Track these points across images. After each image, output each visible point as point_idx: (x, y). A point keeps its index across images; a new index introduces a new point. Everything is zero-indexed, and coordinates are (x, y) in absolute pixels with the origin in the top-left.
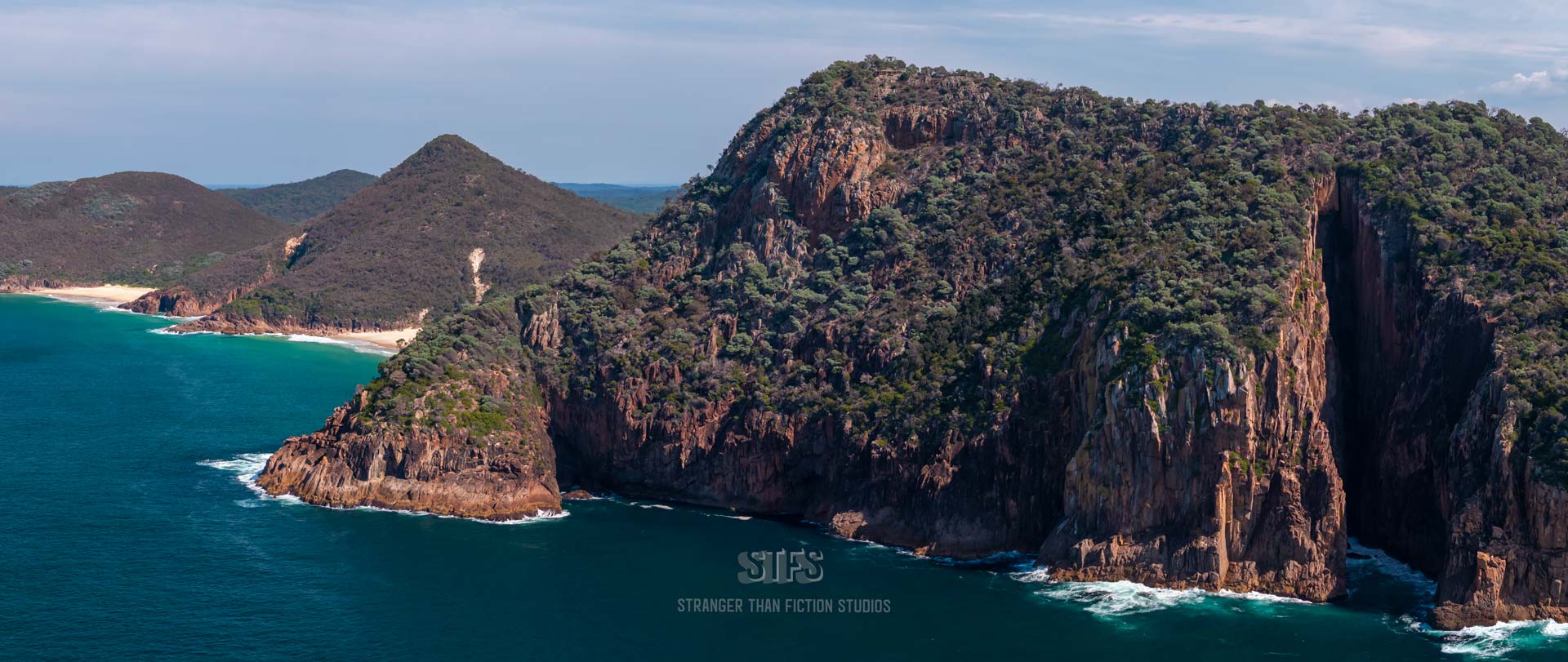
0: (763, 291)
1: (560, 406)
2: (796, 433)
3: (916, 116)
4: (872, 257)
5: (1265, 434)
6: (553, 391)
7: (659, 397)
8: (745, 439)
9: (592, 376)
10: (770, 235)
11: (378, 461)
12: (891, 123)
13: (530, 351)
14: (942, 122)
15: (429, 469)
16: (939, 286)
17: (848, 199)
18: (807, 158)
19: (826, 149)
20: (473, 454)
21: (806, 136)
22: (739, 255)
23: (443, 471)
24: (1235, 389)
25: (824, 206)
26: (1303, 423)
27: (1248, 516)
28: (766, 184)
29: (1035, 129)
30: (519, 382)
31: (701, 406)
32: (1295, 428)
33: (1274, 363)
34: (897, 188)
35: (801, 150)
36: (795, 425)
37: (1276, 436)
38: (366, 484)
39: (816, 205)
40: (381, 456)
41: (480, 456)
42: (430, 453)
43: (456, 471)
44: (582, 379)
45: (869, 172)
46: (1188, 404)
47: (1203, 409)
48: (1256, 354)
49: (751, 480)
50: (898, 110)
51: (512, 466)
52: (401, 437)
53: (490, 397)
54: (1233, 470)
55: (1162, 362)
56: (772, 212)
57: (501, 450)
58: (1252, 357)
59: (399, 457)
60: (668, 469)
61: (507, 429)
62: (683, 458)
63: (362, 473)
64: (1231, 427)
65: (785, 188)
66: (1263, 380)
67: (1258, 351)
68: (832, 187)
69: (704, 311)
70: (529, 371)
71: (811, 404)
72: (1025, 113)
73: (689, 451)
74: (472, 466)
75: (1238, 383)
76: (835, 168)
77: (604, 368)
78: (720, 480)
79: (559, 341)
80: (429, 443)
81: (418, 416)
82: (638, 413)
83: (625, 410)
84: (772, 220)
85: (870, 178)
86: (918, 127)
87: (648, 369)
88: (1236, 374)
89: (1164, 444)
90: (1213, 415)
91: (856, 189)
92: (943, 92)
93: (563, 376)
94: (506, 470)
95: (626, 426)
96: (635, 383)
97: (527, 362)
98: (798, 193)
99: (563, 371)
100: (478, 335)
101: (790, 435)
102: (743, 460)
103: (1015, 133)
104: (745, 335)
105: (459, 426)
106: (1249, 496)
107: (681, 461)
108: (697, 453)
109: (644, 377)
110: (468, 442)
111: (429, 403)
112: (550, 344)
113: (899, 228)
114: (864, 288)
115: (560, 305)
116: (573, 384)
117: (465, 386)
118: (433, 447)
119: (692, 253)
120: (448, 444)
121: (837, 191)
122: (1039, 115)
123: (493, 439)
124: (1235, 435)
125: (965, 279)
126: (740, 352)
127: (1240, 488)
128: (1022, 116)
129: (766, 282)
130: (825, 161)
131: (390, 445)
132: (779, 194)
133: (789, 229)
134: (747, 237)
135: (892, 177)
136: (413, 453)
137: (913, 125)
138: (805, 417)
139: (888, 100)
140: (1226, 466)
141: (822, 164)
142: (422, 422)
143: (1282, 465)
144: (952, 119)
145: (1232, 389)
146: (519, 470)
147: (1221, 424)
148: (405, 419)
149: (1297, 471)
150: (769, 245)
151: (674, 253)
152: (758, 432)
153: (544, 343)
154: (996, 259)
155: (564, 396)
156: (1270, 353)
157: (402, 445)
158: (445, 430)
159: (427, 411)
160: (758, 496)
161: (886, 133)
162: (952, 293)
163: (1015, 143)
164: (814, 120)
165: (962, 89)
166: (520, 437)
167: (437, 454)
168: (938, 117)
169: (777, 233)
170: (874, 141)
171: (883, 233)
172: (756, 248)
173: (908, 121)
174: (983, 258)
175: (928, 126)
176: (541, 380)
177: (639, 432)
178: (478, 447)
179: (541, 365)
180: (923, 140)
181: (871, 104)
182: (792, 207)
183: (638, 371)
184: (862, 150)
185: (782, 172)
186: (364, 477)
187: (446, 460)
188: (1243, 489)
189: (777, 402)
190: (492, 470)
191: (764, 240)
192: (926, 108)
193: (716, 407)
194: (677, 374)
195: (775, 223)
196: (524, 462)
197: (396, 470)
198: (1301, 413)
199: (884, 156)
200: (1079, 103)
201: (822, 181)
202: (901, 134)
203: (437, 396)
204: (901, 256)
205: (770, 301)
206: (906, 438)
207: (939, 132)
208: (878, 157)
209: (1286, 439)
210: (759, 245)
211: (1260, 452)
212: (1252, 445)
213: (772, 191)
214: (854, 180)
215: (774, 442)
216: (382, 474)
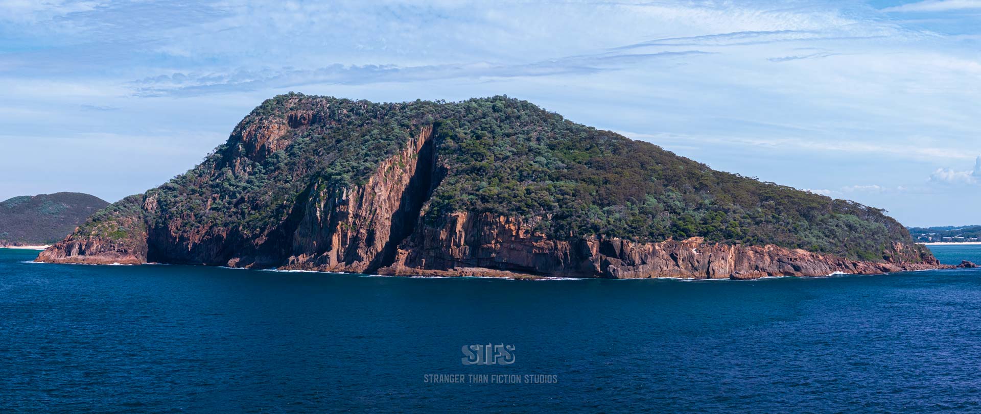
0: (230, 185)
1: (152, 231)
2: (227, 234)
3: (300, 115)
4: (269, 169)
5: (356, 216)
6: (150, 226)
7: (185, 225)
8: (210, 237)
9: (163, 219)
10: (237, 164)
11: (76, 249)
12: (290, 118)
13: (144, 212)
14: (310, 117)
15: (94, 252)
16: (287, 178)
17: (267, 148)
18: (254, 132)
19: (261, 128)
20: (111, 246)
21: (255, 124)
22: (225, 172)
23: (99, 252)
24: (346, 198)
25: (258, 151)
26: (373, 212)
27: (347, 246)
28: (238, 143)
29: (342, 117)
30: (136, 223)
31: (199, 227)
32: (370, 214)
33: (364, 190)
34: (287, 143)
35: (252, 129)
36: (227, 231)
37: (361, 216)
38: (70, 257)
39: (255, 152)
40: (77, 248)
41: (114, 247)
42: (95, 246)
43: (104, 252)
44: (160, 220)
45: (277, 137)
46: (330, 205)
47: (335, 206)
48: (358, 186)
49: (212, 253)
50: (293, 113)
51: (125, 250)
52: (85, 240)
53: (122, 226)
54: (342, 228)
55: (325, 190)
56: (239, 155)
57: (122, 245)
58: (356, 187)
59: (83, 248)
60: (185, 252)
61: (126, 238)
62: (189, 247)
63: (69, 253)
64: (343, 213)
65: (246, 145)
66: (359, 196)
67: (359, 186)
68: (262, 144)
69: (208, 193)
70: (142, 219)
71: (233, 223)
72: (339, 111)
73: (192, 244)
74: (110, 250)
75: (347, 196)
76: (263, 136)
77: (167, 216)
78: (201, 255)
79: (155, 208)
80: (95, 242)
81: (93, 233)
82: (176, 231)
83: (171, 230)
84: (239, 158)
85: (277, 140)
86: (300, 119)
87: (182, 215)
88: (347, 193)
89: (321, 220)
90: (337, 208)
91: (270, 144)
92: (313, 105)
93: (154, 220)
94: (122, 251)
95: (171, 236)
96: (176, 220)
97: (141, 215)
98: (249, 146)
99: (154, 219)
100: (125, 207)
101: (224, 235)
102: (209, 246)
103: (334, 119)
104: (220, 201)
105: (107, 236)
106: (347, 238)
107: (188, 248)
108: (195, 244)
109: (181, 218)
110: (110, 242)
111: (98, 228)
112: (152, 209)
113: (281, 158)
114: (263, 181)
115: (158, 194)
116: (157, 223)
117: (114, 223)
118: (96, 244)
119: (211, 173)
120: (102, 242)
121: (263, 146)
122: (345, 111)
123: (120, 241)
124: (345, 215)
125: (297, 175)
126: (217, 207)
127: (344, 235)
128: (338, 112)
129: (233, 181)
130: (260, 133)
131: (81, 244)
132: (243, 148)
133: (245, 161)
134: (230, 166)
135: (286, 139)
136: (88, 246)
137: (298, 119)
138: (230, 228)
139: (291, 109)
140: (338, 227)
141: (258, 134)
142: (94, 235)
143: (362, 227)
144: (314, 116)
145: (344, 198)
146: (127, 251)
147: (339, 211)
148: (88, 234)
149: (367, 230)
150: (237, 168)
151: (204, 174)
152: (214, 234)
153: (149, 208)
154: (310, 167)
155: (153, 228)
156: (363, 186)
157: (85, 243)
158: (101, 237)
159: (96, 231)
160: (213, 260)
161: (288, 122)
162: (291, 180)
163: (333, 123)
164: (260, 118)
165: (320, 103)
166: (131, 240)
167: (98, 246)
168: (308, 115)
169: (241, 163)
170: (281, 125)
171: (275, 160)
172: (232, 170)
173: (296, 117)
174: (306, 166)
175: (304, 118)
176: (146, 222)
177: (176, 238)
178: (114, 243)
179: (147, 217)
180: (302, 124)
181: (284, 111)
182: (247, 153)
183: (179, 216)
184: (275, 129)
185: (245, 139)
186: (70, 255)
187: (101, 248)
188: (345, 235)
189: (223, 224)
190: (117, 252)
191: (235, 166)
192: (304, 111)
193: (204, 227)
194: (193, 216)
195: (240, 159)
196: (129, 249)
197: (82, 252)
198: (373, 209)
199: (286, 131)
200: (361, 106)
201: (258, 141)
202: (294, 122)
203: (102, 226)
204: (279, 168)
205: (231, 188)
206: (255, 229)
207: (309, 121)
208: (282, 132)
209: (365, 218)
210: (233, 167)
211: (354, 223)
212: (350, 220)
213: (240, 146)
214: (269, 140)
215: (219, 237)
216: (77, 254)
